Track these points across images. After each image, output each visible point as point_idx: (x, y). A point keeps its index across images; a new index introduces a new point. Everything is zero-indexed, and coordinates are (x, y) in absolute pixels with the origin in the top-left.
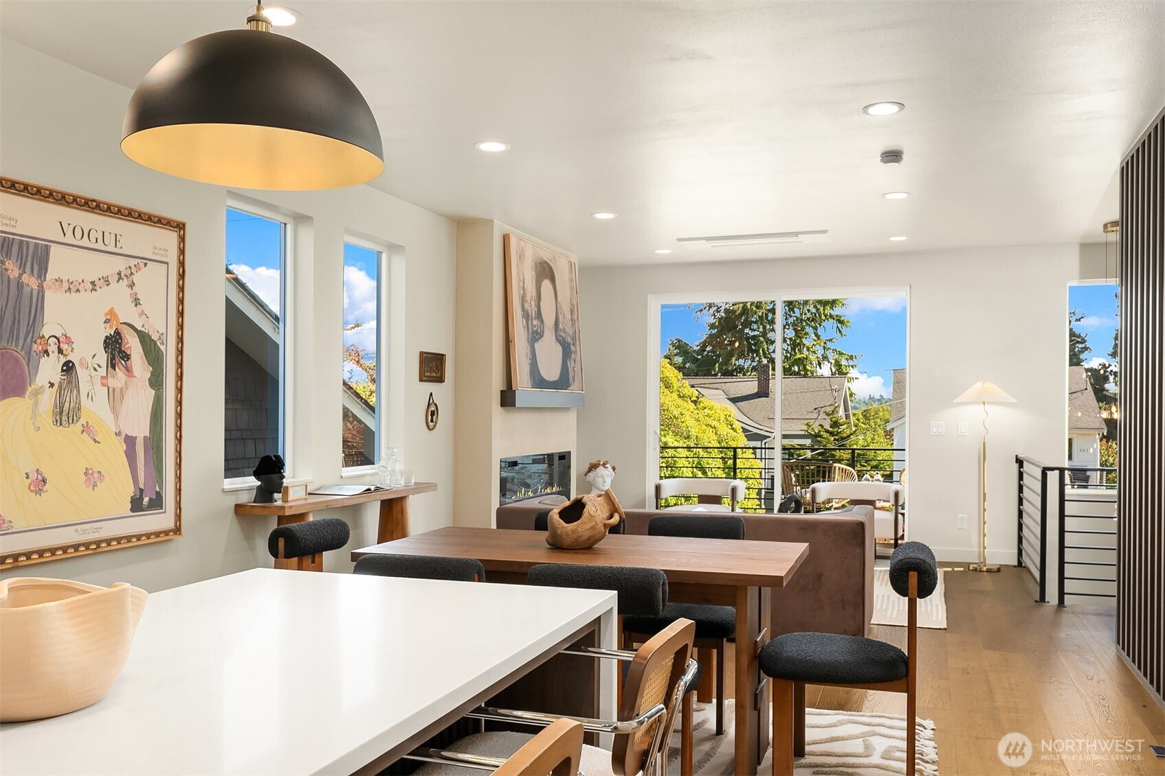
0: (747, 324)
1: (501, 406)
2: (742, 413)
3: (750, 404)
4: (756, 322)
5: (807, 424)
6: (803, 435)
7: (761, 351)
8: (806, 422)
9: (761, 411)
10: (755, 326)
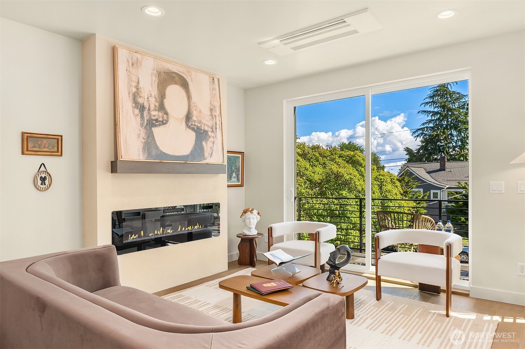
0: (439, 140)
1: (112, 172)
2: (432, 178)
3: (436, 174)
4: (443, 140)
5: (458, 183)
6: (456, 187)
7: (445, 151)
8: (458, 181)
9: (441, 177)
10: (443, 141)
